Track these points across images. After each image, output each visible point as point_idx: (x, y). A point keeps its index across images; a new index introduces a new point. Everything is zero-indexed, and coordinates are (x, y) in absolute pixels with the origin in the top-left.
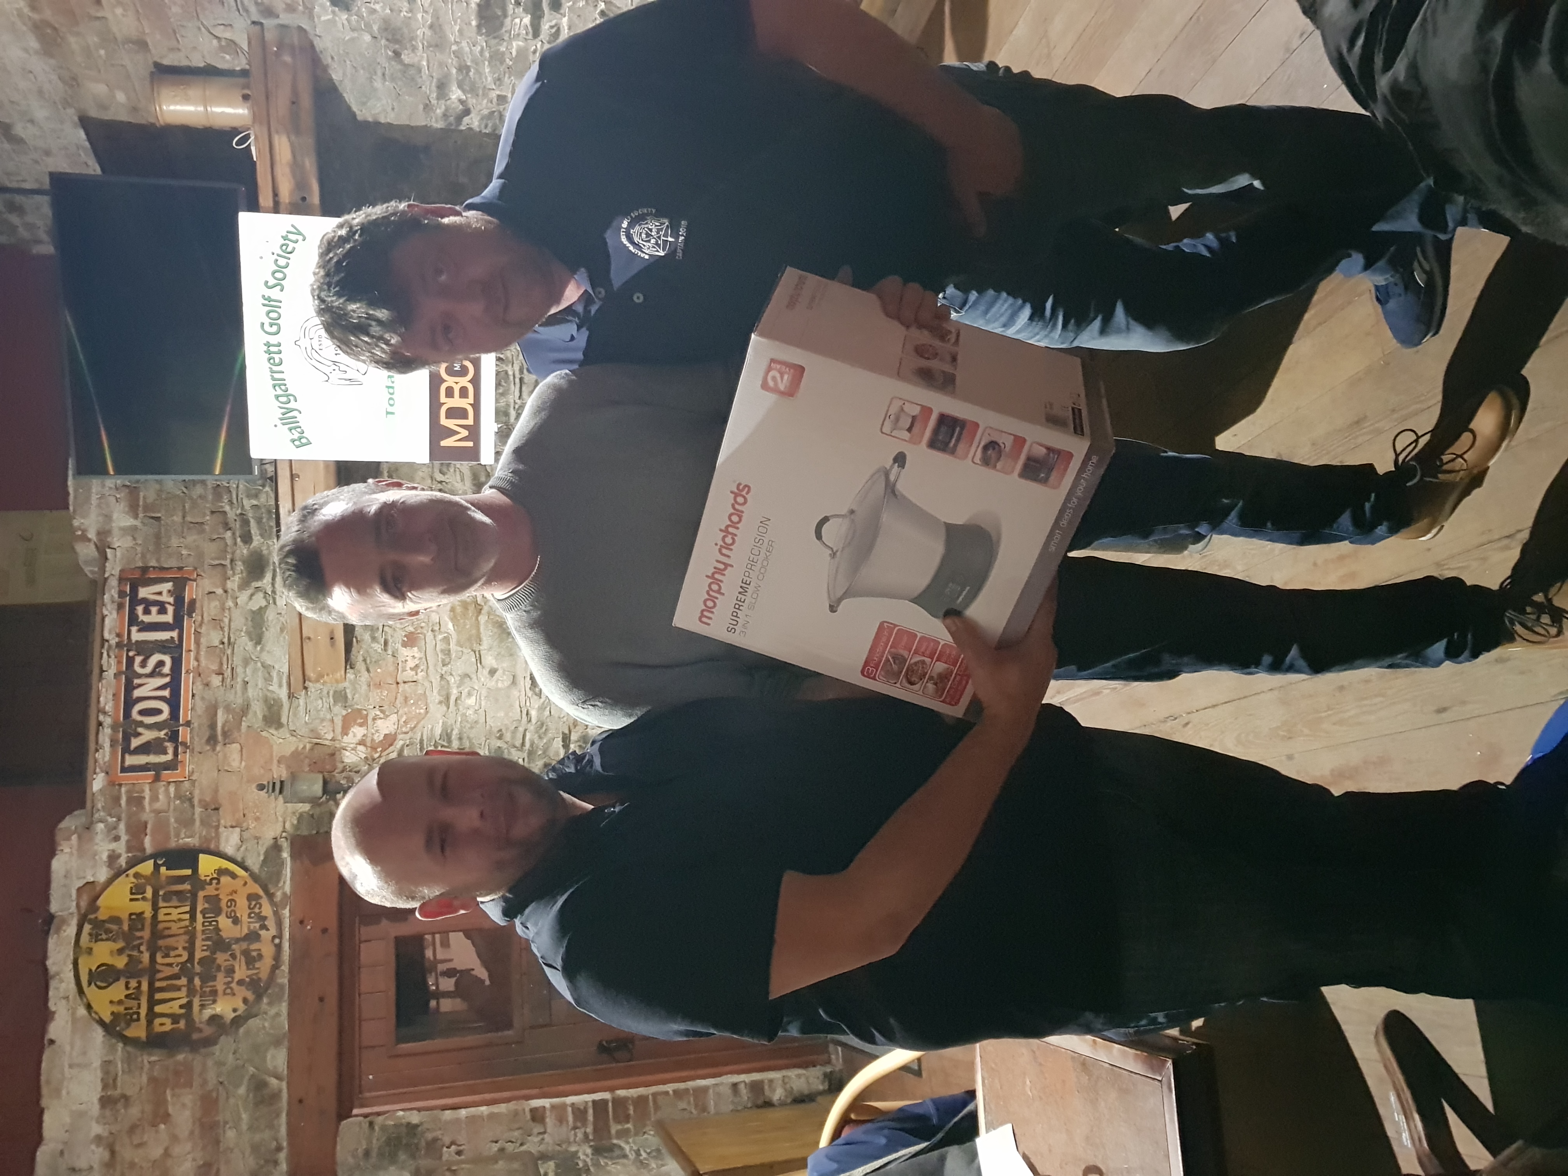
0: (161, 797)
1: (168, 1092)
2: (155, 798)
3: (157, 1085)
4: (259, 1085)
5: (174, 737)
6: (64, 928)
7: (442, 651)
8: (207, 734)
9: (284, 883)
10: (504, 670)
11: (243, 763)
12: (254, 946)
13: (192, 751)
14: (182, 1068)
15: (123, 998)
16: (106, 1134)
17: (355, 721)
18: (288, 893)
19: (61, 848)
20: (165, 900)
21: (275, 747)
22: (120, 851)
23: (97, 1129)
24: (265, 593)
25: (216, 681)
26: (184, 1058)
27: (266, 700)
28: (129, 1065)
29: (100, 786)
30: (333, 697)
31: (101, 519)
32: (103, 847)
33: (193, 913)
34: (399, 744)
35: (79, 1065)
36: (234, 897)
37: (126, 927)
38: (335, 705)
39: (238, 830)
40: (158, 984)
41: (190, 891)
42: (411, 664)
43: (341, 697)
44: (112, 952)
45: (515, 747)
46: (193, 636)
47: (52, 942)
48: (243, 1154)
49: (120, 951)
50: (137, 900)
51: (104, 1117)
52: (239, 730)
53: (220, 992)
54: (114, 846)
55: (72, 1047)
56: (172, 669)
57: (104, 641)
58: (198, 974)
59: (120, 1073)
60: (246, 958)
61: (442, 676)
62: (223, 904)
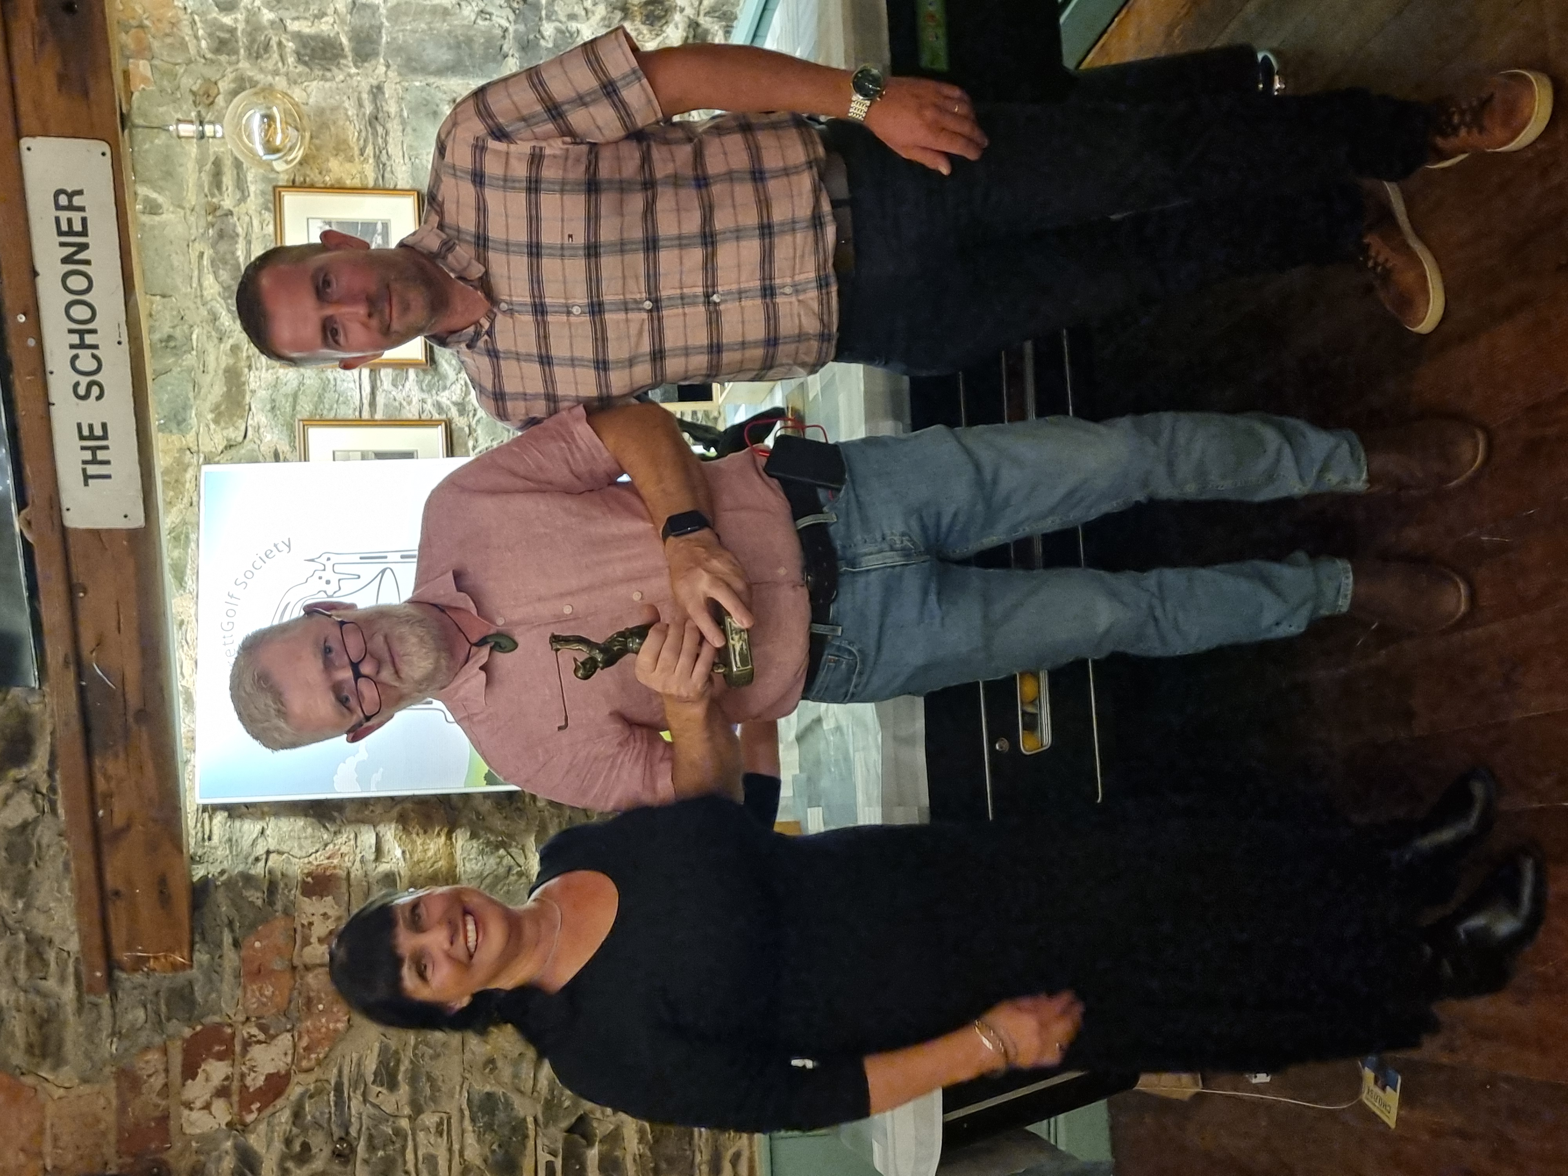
17: (209, 1050)
24: (37, 791)
34: (295, 1091)
38: (169, 1019)
42: (320, 929)
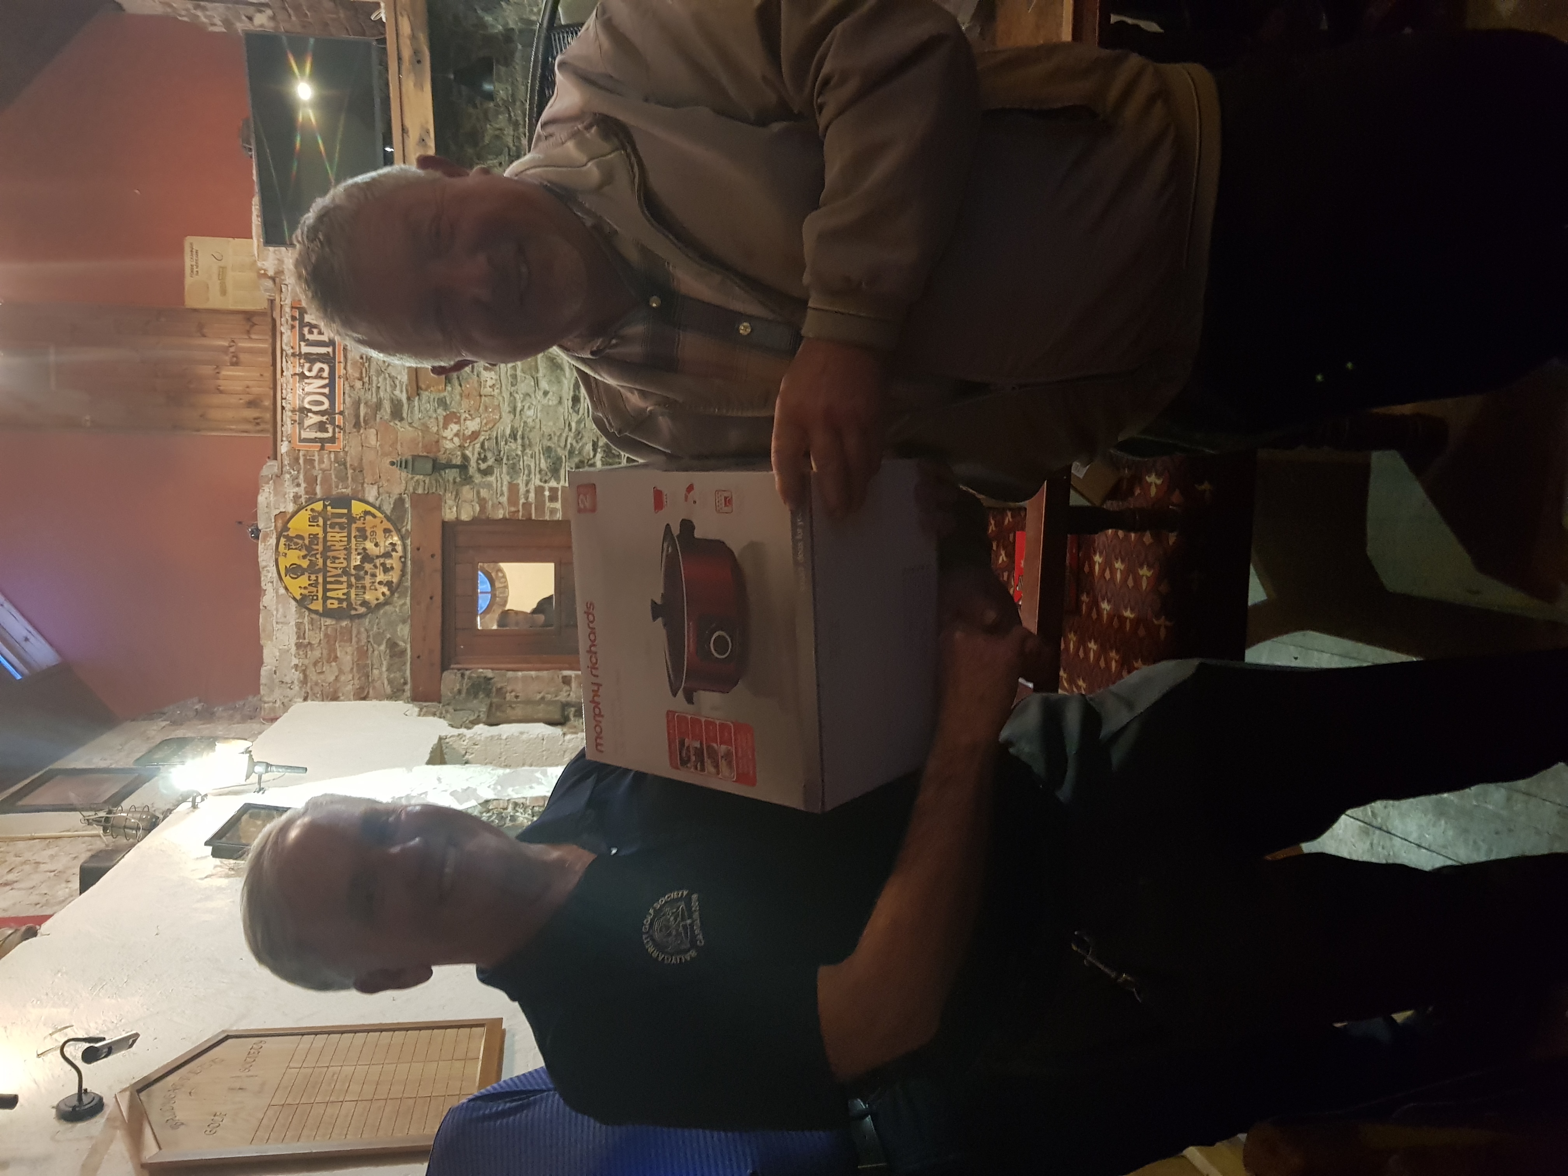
0: (325, 460)
1: (337, 645)
2: (321, 461)
3: (330, 640)
4: (392, 645)
5: (332, 422)
6: (268, 539)
7: (511, 375)
8: (354, 422)
9: (407, 523)
10: (553, 393)
11: (378, 443)
12: (388, 562)
13: (345, 432)
14: (345, 631)
15: (307, 586)
16: (300, 665)
18: (410, 530)
19: (263, 488)
20: (330, 527)
21: (399, 434)
22: (299, 494)
23: (295, 661)
25: (358, 384)
26: (346, 625)
27: (392, 400)
28: (312, 625)
29: (285, 451)
30: (437, 402)
31: (276, 262)
32: (291, 491)
33: (349, 537)
35: (282, 623)
36: (375, 529)
37: (307, 542)
39: (376, 487)
40: (328, 579)
41: (346, 524)
43: (442, 403)
44: (299, 557)
45: (559, 446)
46: (342, 352)
47: (261, 547)
48: (383, 684)
49: (304, 557)
50: (314, 526)
51: (299, 655)
52: (376, 420)
53: (368, 588)
54: (296, 489)
55: (277, 613)
56: (329, 374)
57: (282, 350)
58: (352, 575)
59: (307, 630)
60: (383, 568)
61: (511, 393)
62: (368, 534)
